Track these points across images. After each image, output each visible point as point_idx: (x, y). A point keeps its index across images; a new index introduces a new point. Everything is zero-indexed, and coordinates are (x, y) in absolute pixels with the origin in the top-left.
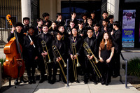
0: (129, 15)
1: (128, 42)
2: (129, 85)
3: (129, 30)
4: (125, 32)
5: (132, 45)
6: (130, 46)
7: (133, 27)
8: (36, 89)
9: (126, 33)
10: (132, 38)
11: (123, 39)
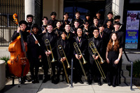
0: (133, 16)
1: (131, 44)
2: (134, 87)
3: (133, 31)
4: (128, 33)
5: (135, 46)
6: (134, 47)
7: (136, 28)
8: (40, 89)
9: (130, 34)
10: (135, 40)
11: (127, 40)
